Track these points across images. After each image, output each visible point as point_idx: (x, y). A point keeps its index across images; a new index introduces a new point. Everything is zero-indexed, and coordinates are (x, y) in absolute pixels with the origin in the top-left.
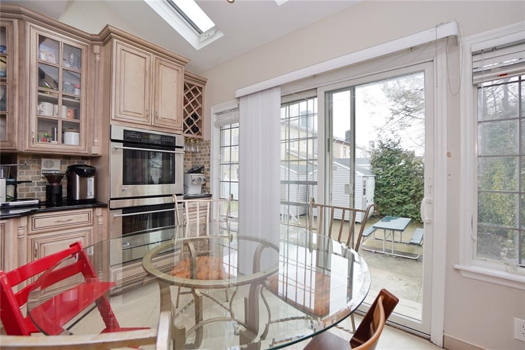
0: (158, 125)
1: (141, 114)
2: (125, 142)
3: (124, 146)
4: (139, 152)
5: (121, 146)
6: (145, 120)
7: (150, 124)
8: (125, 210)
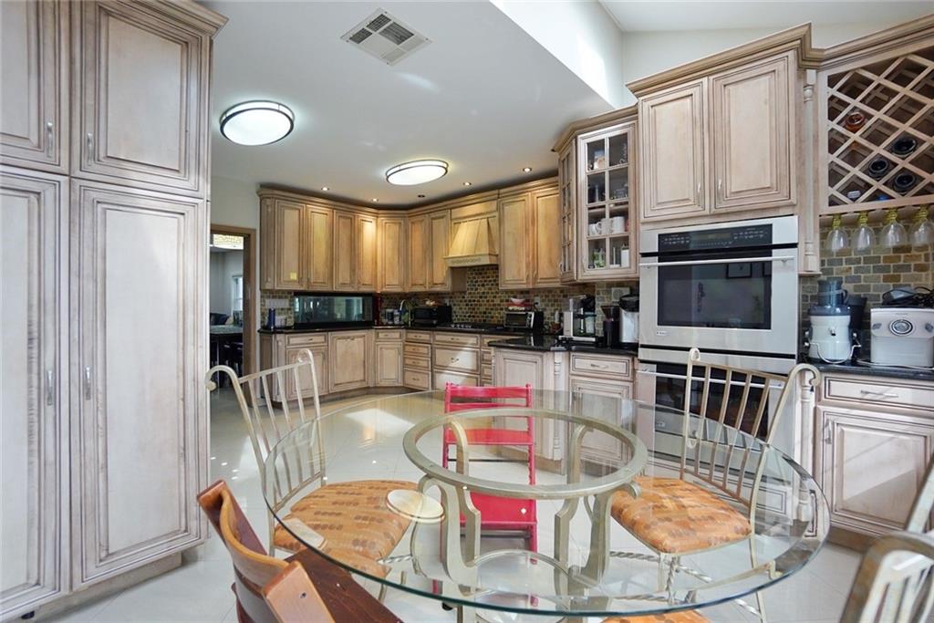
0: (724, 211)
1: (688, 199)
2: (662, 255)
3: (659, 261)
4: (693, 267)
5: (654, 262)
6: (697, 208)
7: (707, 212)
8: (662, 366)
